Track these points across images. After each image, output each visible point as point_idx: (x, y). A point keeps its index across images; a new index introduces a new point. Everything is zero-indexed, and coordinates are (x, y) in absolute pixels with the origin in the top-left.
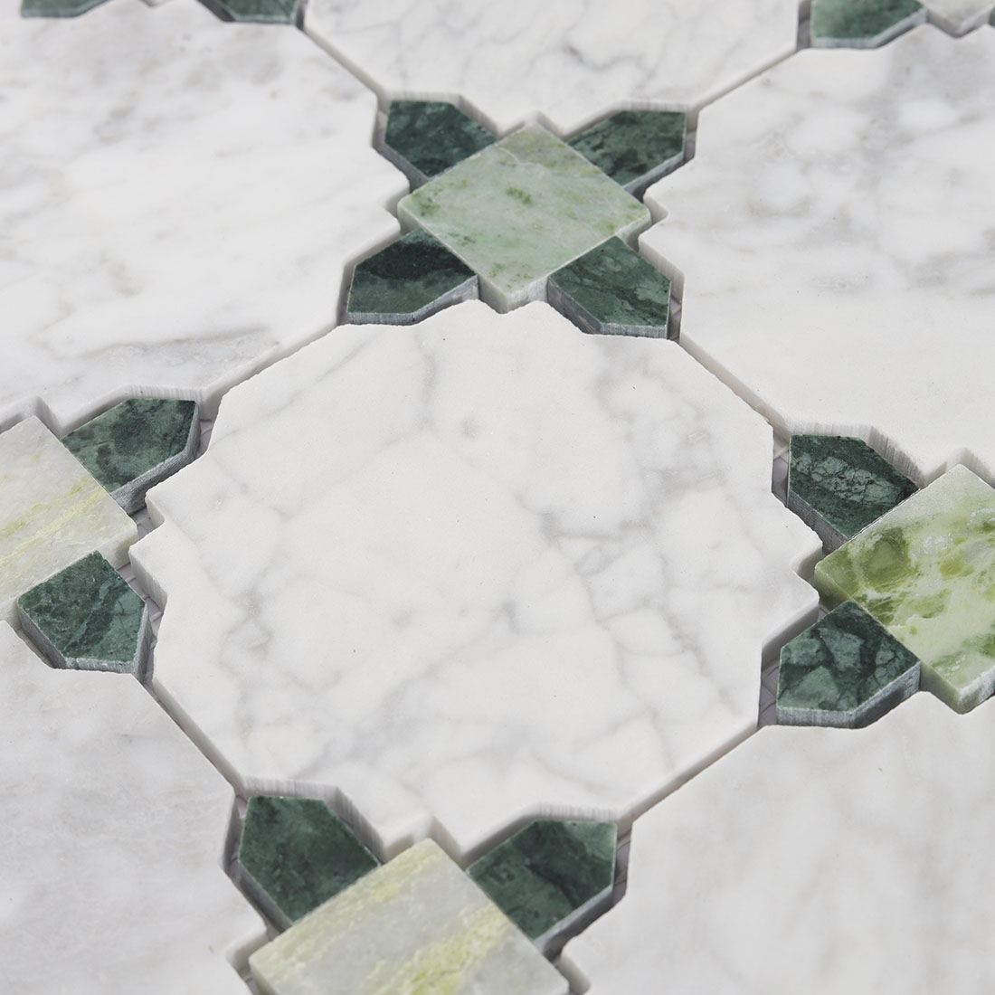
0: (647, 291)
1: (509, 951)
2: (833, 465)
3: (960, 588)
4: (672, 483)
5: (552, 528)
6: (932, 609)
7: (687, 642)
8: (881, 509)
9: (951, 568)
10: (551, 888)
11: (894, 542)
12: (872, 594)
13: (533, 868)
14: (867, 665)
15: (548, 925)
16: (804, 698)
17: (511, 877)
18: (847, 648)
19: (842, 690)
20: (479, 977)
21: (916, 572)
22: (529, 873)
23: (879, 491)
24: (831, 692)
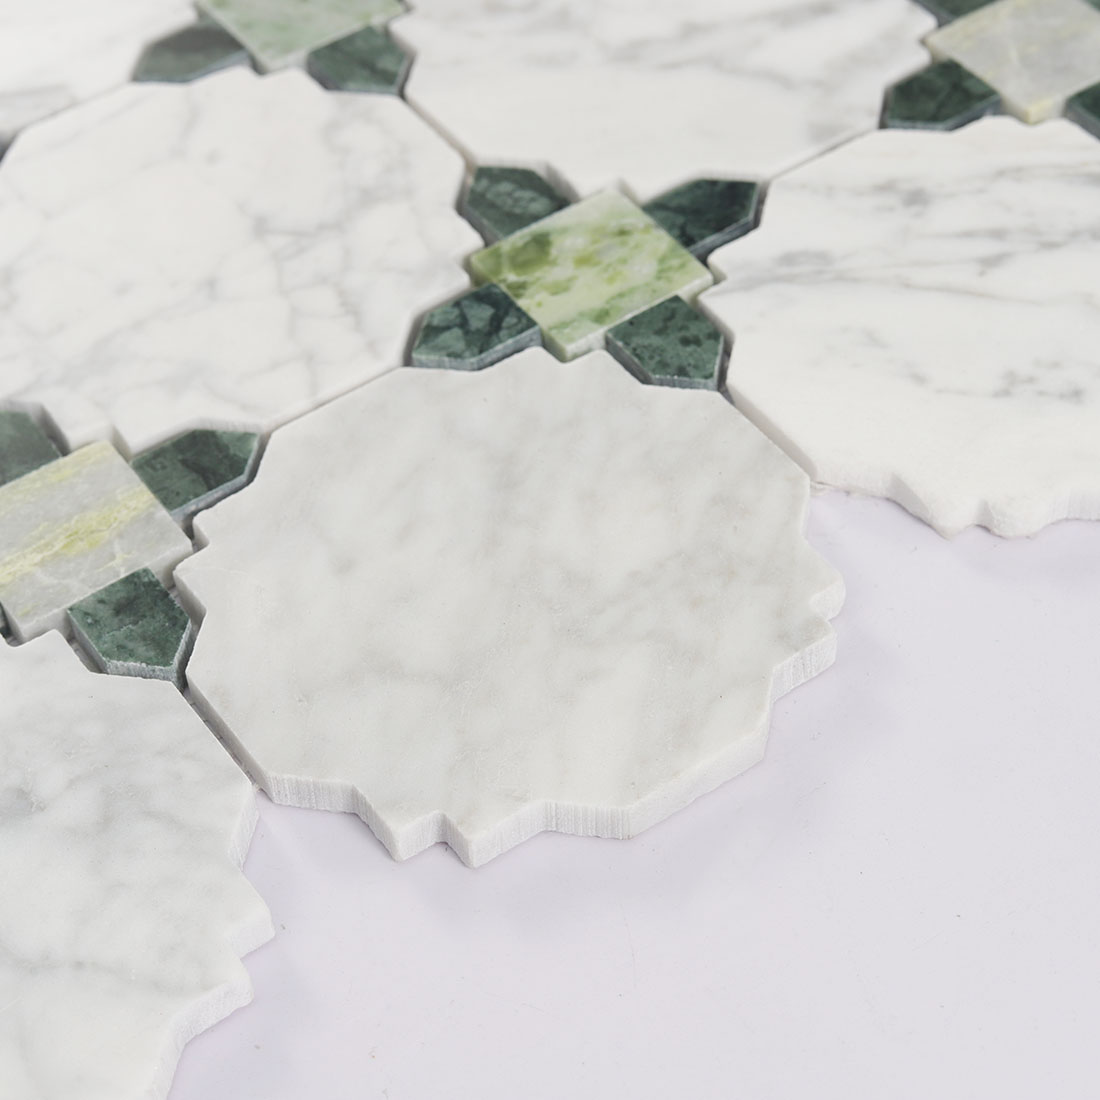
0: (386, 63)
1: (149, 518)
2: (505, 187)
3: (588, 275)
4: (368, 198)
5: (261, 227)
6: (559, 289)
7: (352, 309)
8: (536, 218)
9: (583, 261)
10: (194, 476)
11: (542, 242)
12: (512, 277)
13: (184, 462)
14: (495, 327)
15: (186, 500)
16: (437, 349)
17: (164, 467)
18: (480, 316)
19: (469, 344)
20: (121, 536)
21: (554, 263)
22: (179, 466)
23: (539, 205)
24: (460, 346)
